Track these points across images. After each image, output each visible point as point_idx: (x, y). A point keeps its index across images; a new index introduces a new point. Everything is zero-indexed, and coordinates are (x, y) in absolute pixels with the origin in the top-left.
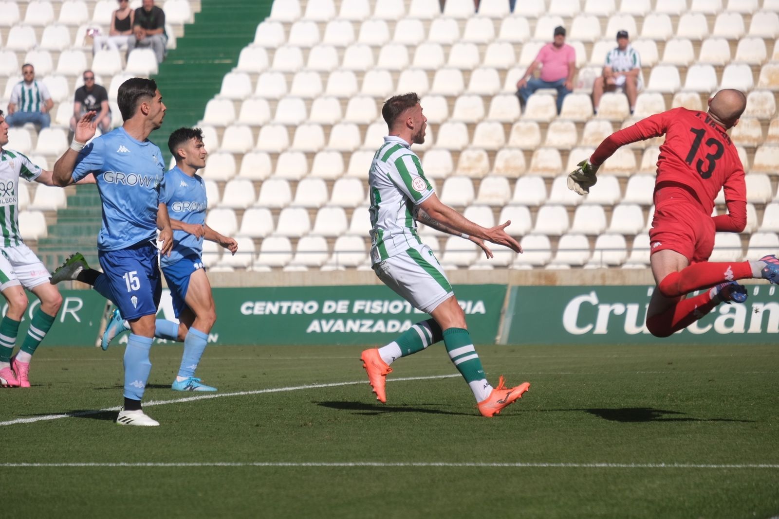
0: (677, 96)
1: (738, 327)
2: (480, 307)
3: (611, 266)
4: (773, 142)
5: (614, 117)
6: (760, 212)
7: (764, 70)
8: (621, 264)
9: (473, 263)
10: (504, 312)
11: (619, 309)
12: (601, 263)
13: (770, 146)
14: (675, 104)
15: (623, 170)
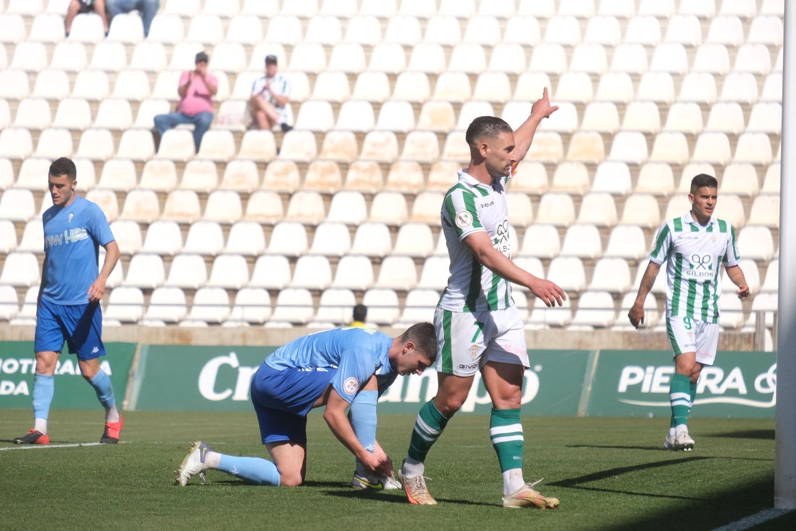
0: (329, 136)
3: (253, 324)
4: (435, 188)
5: (258, 157)
6: (419, 267)
7: (426, 109)
8: (264, 323)
10: (133, 374)
12: (242, 320)
13: (432, 192)
14: (327, 145)
15: (268, 217)
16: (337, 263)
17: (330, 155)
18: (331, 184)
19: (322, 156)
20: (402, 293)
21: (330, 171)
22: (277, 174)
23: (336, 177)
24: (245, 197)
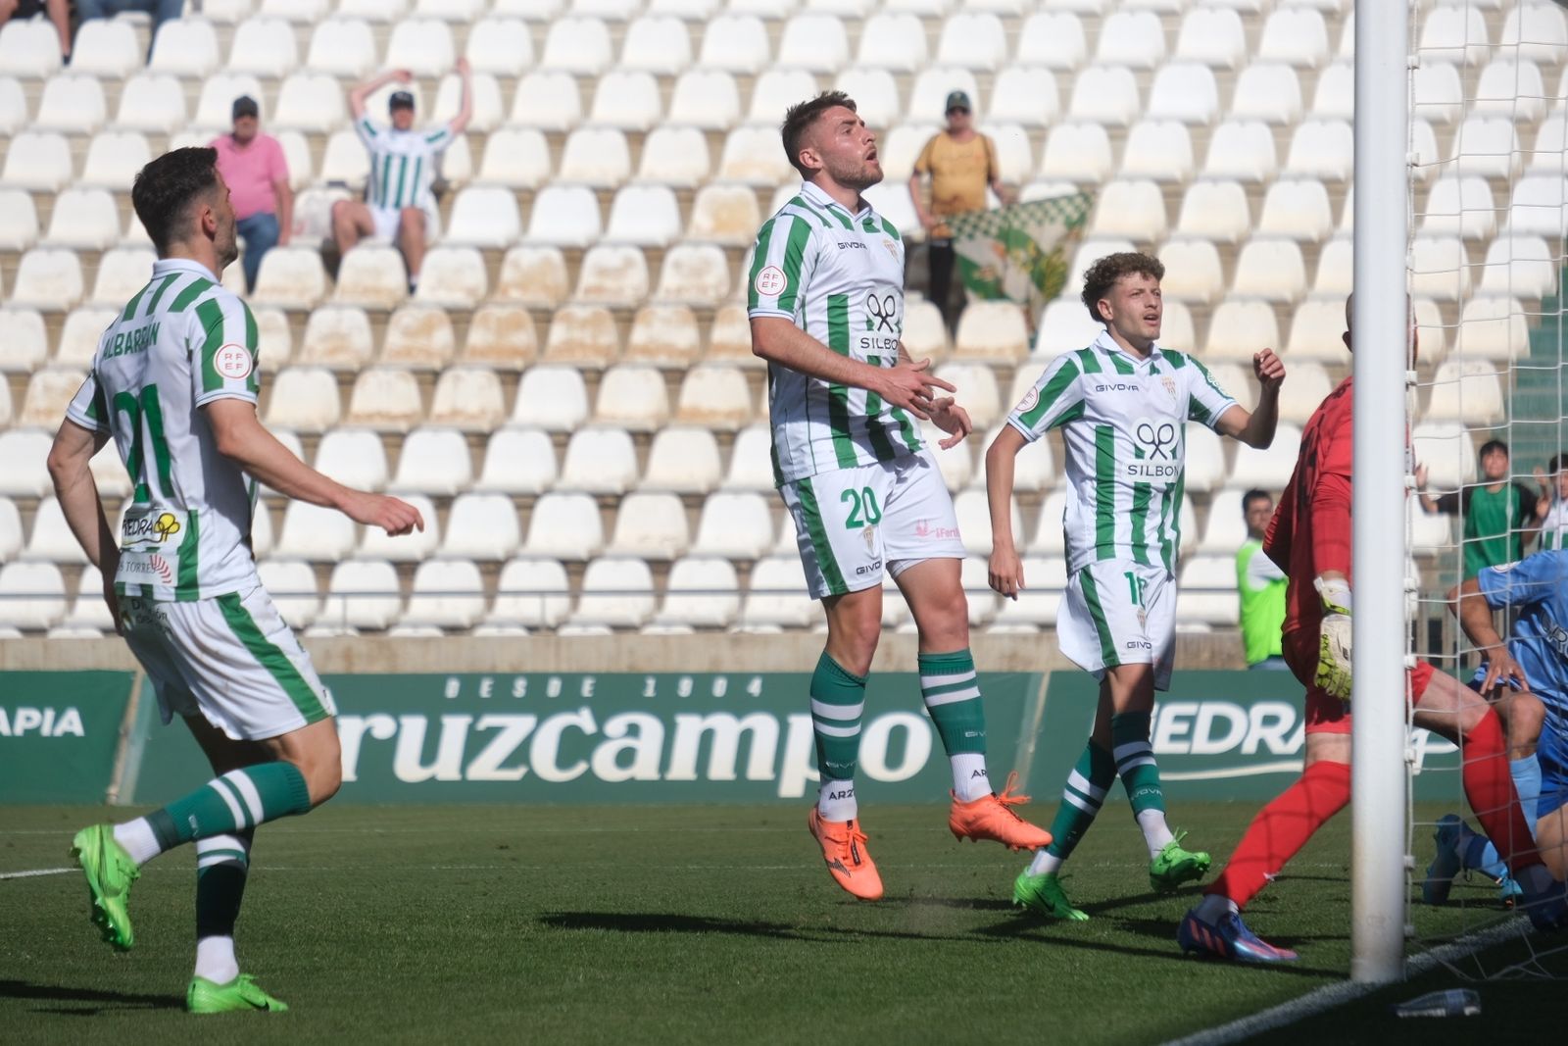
0: (512, 255)
1: (645, 768)
2: (72, 722)
3: (365, 630)
4: (723, 358)
5: (372, 301)
6: (694, 512)
7: (703, 198)
8: (388, 627)
9: (56, 623)
10: (126, 733)
11: (382, 726)
12: (344, 623)
13: (716, 366)
14: (508, 274)
15: (393, 418)
16: (530, 507)
17: (515, 294)
18: (516, 352)
19: (498, 297)
20: (660, 566)
21: (515, 325)
22: (408, 333)
23: (525, 337)
24: (346, 380)
